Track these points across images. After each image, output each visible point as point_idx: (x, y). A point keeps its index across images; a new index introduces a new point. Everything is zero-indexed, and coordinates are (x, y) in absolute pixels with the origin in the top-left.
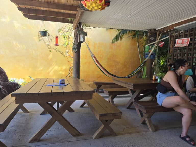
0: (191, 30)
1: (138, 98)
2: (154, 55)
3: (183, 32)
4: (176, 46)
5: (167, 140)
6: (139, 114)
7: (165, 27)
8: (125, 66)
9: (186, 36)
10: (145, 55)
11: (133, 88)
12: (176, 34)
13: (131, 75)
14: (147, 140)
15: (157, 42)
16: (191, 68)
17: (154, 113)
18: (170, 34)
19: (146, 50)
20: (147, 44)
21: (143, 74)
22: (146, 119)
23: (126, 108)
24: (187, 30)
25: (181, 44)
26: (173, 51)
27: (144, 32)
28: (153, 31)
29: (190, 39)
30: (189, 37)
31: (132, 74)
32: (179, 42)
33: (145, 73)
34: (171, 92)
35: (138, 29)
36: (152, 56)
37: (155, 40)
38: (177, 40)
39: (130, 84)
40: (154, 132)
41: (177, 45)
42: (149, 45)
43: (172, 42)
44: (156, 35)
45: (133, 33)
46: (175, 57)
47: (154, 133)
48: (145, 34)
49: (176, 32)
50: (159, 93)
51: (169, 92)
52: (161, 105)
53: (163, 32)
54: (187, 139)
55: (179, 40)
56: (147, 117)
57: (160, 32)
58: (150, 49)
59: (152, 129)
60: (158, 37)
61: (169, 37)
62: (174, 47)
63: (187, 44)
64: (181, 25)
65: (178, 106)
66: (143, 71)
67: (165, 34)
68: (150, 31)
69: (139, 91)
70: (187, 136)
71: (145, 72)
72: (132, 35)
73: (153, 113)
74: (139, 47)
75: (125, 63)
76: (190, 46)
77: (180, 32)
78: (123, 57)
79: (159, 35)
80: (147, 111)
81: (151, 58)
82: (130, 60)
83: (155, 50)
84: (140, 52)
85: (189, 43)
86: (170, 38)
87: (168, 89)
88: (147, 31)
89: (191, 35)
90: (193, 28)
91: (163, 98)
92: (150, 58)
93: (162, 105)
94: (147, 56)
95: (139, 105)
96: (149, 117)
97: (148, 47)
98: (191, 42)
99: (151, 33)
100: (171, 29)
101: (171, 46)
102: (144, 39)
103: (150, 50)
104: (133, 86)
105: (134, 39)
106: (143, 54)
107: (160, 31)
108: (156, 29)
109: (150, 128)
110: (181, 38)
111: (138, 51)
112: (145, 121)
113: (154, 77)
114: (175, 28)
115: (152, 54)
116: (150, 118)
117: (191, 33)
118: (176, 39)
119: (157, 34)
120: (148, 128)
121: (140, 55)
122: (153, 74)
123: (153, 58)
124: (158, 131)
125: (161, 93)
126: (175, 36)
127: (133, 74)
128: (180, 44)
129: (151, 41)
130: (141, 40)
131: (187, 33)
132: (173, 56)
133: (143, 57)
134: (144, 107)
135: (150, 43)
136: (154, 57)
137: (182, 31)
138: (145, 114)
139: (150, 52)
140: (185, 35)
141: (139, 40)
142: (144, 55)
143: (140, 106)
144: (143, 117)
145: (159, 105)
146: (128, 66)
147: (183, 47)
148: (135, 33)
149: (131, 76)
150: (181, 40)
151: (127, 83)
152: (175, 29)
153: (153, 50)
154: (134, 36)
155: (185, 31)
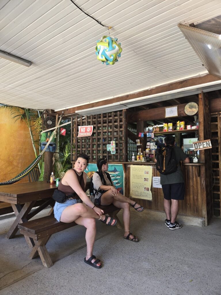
0: (94, 117)
1: (27, 216)
2: (54, 146)
3: (85, 118)
4: (80, 135)
5: (68, 272)
6: (30, 242)
7: (65, 109)
8: (10, 163)
9: (89, 123)
10: (42, 146)
11: (16, 202)
12: (78, 120)
13: (18, 178)
14: (39, 285)
15: (56, 128)
16: (96, 162)
17: (50, 236)
18: (72, 119)
19: (43, 138)
20: (44, 130)
21: (40, 174)
22: (39, 249)
23: (8, 238)
24: (90, 116)
25: (85, 132)
26: (77, 141)
27: (38, 112)
28: (50, 112)
29: (94, 127)
30: (92, 125)
31: (20, 177)
32: (82, 130)
33: (42, 172)
34: (71, 199)
35: (29, 108)
36: (51, 147)
37: (54, 125)
38: (79, 127)
39: (12, 195)
40: (51, 266)
41: (80, 133)
42: (46, 132)
43: (74, 129)
44: (55, 119)
45: (22, 112)
46: (79, 149)
47: (50, 269)
48: (40, 115)
49: (78, 118)
50: (57, 203)
51: (69, 199)
52: (59, 221)
53: (63, 116)
54: (93, 261)
55: (82, 127)
56: (40, 246)
57: (59, 115)
58: (47, 137)
59: (47, 264)
60: (58, 121)
61: (70, 122)
62: (78, 137)
63: (90, 133)
64: (83, 109)
65: (79, 217)
66: (40, 170)
67: (65, 118)
68: (46, 112)
69: (29, 204)
70: (93, 257)
71: (43, 170)
72: (20, 115)
73: (48, 236)
74: (33, 133)
75: (11, 158)
76: (94, 136)
77: (83, 118)
78: (6, 148)
79: (59, 119)
80: (40, 235)
81: (50, 151)
82: (20, 153)
83: (55, 140)
84: (34, 142)
85: (93, 133)
86: (72, 125)
87: (67, 195)
88: (42, 111)
89: (94, 123)
90: (95, 115)
91: (62, 209)
92: (48, 150)
93: (61, 221)
94: (44, 148)
95: (26, 228)
96: (43, 245)
97: (45, 134)
98: (95, 131)
99: (48, 115)
100: (72, 113)
101: (74, 135)
102: (39, 122)
103: (48, 139)
104: (16, 199)
105: (24, 120)
106: (40, 144)
107: (59, 113)
108: (54, 111)
109: (44, 262)
110: (84, 125)
111: (31, 139)
112: (37, 252)
113: (53, 179)
114: (76, 112)
115: (50, 145)
116: (45, 244)
117: (94, 120)
118: (79, 125)
119: (56, 117)
120: (42, 264)
121: (34, 146)
122: (51, 174)
123: (53, 150)
124: (57, 263)
125: (58, 203)
126: (78, 123)
127: (22, 176)
128: (83, 132)
129: (49, 127)
130: (34, 124)
131: (89, 120)
132: (76, 147)
133: (40, 148)
134: (33, 231)
135: (48, 128)
136: (54, 148)
137: (85, 116)
138: (37, 242)
139: (47, 142)
140: (87, 122)
141: (31, 122)
142: (40, 146)
143: (28, 231)
144: (35, 246)
145: (57, 221)
146: (15, 164)
147: (87, 137)
148: (25, 112)
149: (18, 180)
150: (84, 128)
151: (7, 194)
152: (77, 114)
153: (51, 138)
154: (24, 116)
155: (88, 117)
